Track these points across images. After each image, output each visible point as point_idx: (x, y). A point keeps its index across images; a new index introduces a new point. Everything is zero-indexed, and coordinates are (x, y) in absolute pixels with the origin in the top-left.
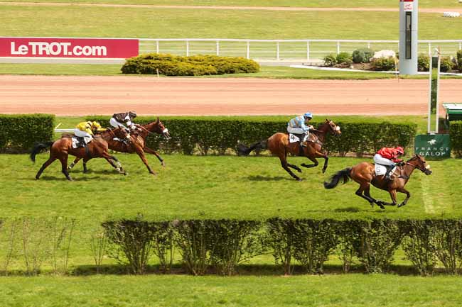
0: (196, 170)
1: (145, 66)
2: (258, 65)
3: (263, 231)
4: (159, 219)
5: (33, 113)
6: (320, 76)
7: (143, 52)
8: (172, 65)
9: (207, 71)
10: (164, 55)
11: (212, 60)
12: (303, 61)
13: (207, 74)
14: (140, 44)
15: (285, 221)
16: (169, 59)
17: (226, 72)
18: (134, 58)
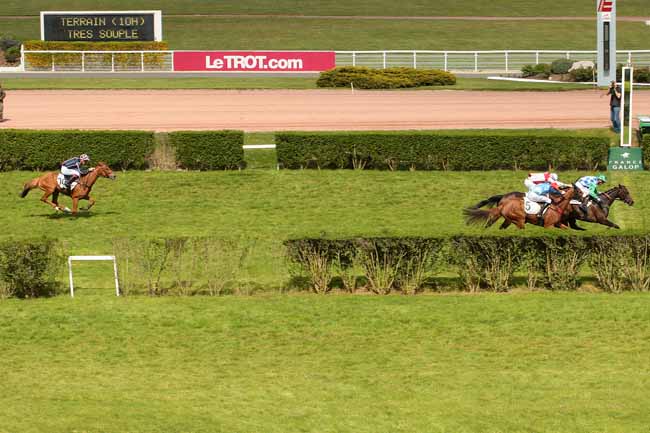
0: (386, 186)
1: (340, 78)
2: (455, 78)
3: (447, 248)
4: (342, 237)
5: (221, 129)
6: (517, 87)
7: (339, 64)
8: (368, 78)
9: (404, 84)
10: (360, 67)
11: (408, 72)
12: (501, 72)
13: (402, 87)
14: (336, 56)
15: (470, 237)
16: (364, 72)
17: (422, 84)
18: (329, 71)
